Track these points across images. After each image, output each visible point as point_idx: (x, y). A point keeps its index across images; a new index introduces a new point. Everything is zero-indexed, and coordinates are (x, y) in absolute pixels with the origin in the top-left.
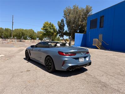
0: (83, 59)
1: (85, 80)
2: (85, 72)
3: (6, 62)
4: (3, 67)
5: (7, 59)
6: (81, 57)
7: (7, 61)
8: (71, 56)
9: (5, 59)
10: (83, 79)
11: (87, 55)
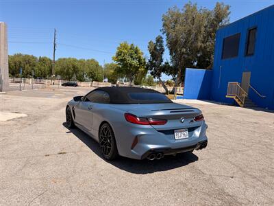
0: (186, 133)
1: (185, 185)
2: (191, 164)
3: (24, 130)
4: (14, 142)
5: (29, 122)
6: (180, 129)
7: (28, 127)
8: (155, 126)
9: (24, 124)
10: (181, 183)
11: (195, 123)
